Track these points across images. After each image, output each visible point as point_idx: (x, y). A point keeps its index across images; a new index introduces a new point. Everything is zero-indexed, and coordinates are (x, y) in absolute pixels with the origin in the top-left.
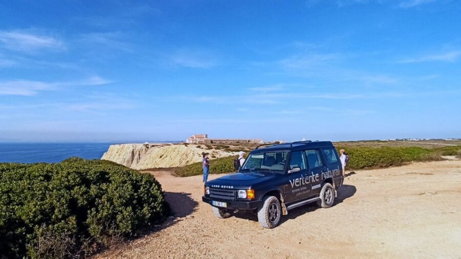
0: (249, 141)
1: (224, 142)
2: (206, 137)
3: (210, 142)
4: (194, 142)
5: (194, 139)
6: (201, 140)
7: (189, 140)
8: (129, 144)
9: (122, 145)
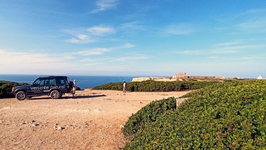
0: (214, 77)
1: (197, 78)
2: (185, 74)
3: (187, 77)
4: (178, 77)
5: (178, 75)
6: (181, 76)
7: (175, 76)
8: (142, 78)
9: (138, 78)
